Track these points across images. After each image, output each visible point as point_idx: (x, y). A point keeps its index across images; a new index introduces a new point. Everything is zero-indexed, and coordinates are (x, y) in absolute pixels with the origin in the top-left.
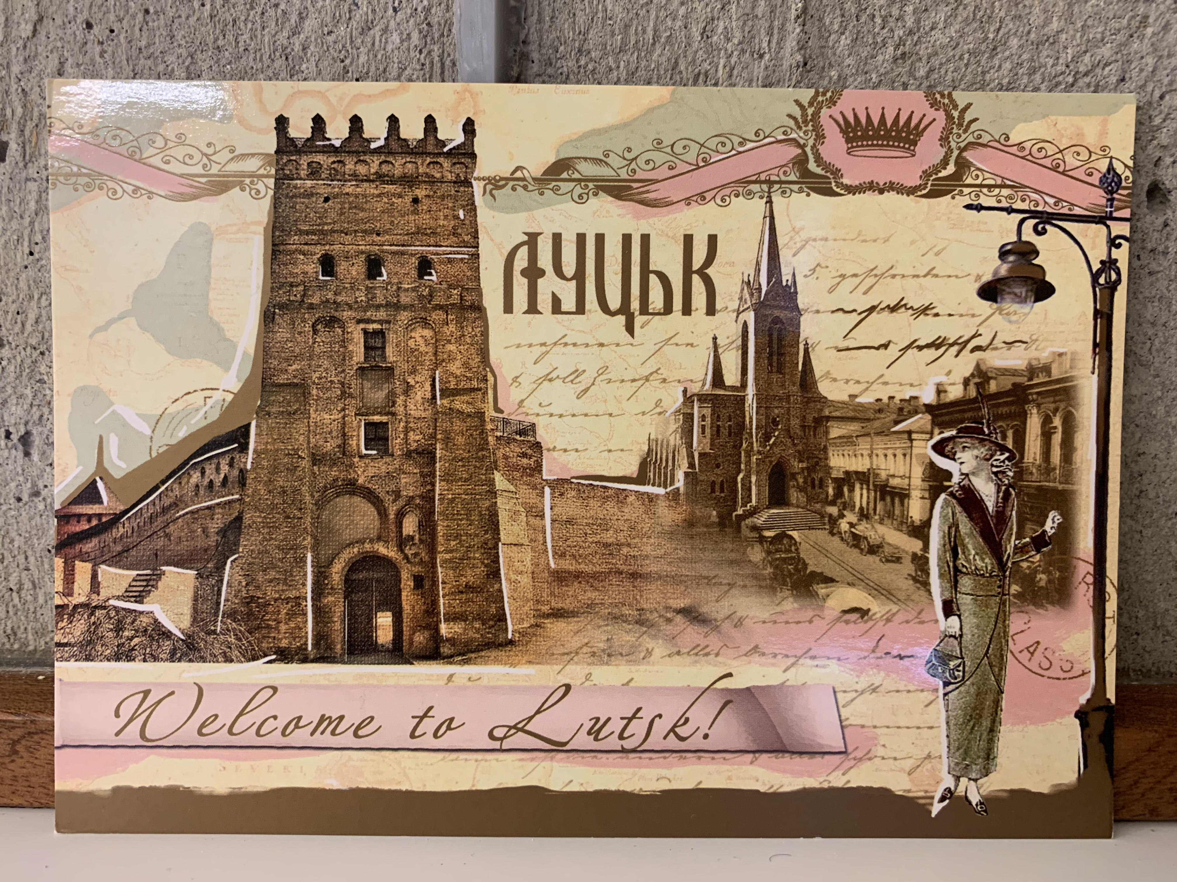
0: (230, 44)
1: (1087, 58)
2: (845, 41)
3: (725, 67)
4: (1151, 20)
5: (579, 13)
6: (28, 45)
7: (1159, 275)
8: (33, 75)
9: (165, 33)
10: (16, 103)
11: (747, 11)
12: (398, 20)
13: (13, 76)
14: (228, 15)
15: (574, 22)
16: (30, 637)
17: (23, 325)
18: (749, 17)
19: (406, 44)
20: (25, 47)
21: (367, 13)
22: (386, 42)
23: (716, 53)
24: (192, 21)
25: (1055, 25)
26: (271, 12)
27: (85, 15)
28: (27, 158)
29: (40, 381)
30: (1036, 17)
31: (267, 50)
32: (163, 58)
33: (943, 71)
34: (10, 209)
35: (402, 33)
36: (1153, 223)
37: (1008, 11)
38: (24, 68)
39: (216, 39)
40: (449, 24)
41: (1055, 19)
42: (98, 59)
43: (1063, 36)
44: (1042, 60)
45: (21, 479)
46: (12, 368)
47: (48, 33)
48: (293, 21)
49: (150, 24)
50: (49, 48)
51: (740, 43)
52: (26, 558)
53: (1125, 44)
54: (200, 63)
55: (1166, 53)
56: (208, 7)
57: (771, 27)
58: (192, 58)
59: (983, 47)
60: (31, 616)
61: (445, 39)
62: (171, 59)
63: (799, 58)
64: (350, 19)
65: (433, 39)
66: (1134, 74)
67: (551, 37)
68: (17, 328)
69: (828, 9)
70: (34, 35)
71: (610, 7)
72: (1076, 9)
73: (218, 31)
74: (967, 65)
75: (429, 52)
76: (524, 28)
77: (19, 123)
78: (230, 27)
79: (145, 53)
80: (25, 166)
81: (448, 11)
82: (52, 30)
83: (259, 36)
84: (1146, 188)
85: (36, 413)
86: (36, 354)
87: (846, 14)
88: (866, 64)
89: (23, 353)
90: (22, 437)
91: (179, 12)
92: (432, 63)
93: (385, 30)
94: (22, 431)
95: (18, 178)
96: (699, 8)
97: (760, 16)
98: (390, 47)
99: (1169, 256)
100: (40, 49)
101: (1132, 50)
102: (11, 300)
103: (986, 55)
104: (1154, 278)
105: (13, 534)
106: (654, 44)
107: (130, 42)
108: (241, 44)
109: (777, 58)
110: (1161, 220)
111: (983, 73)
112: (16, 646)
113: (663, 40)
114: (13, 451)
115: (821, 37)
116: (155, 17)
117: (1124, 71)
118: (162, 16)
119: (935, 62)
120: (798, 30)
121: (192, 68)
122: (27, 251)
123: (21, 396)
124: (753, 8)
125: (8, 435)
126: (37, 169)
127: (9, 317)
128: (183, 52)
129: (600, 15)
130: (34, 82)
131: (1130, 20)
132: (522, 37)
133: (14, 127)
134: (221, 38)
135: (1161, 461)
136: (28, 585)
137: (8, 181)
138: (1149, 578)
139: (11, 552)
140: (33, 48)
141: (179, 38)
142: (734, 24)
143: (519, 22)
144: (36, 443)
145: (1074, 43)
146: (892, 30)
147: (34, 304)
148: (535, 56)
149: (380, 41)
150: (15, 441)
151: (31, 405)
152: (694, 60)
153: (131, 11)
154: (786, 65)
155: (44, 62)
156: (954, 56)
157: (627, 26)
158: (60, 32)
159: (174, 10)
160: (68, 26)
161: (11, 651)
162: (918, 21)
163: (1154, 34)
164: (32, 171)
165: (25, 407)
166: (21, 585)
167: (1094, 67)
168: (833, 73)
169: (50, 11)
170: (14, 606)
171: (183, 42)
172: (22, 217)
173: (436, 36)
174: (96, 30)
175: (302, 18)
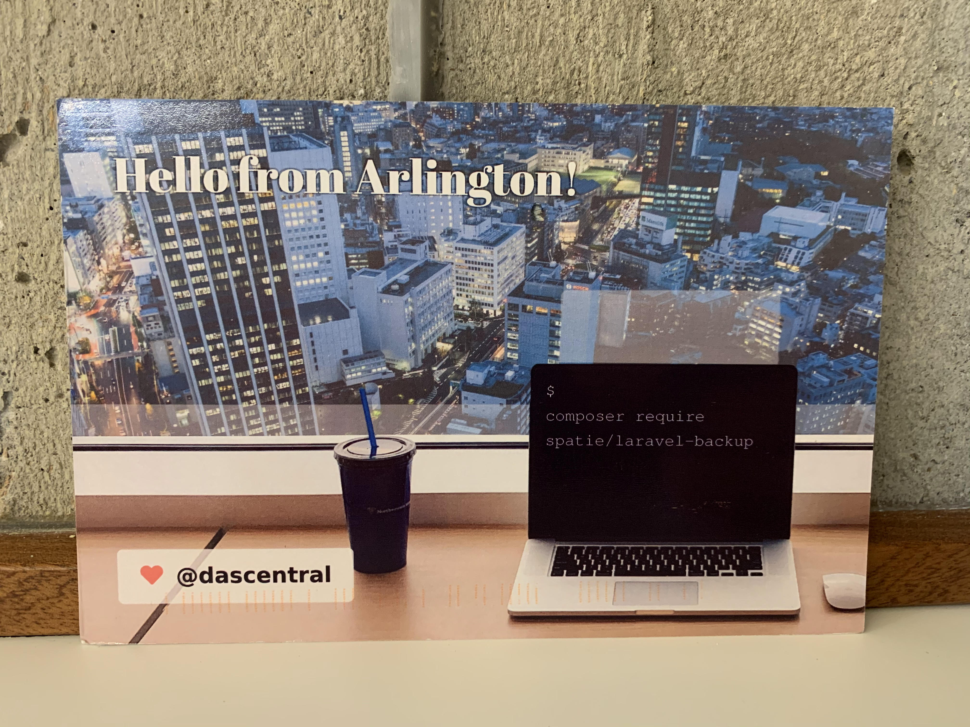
0: (210, 43)
1: (858, 59)
2: (683, 45)
3: (593, 64)
4: (904, 31)
5: (483, 22)
6: (44, 42)
7: (905, 219)
8: (48, 66)
9: (156, 34)
10: (35, 89)
11: (611, 21)
12: (343, 25)
13: (32, 67)
14: (207, 20)
15: (480, 29)
16: (59, 505)
17: (46, 265)
18: (612, 26)
19: (349, 44)
20: (41, 43)
21: (318, 20)
22: (334, 43)
23: (587, 53)
24: (179, 24)
25: (835, 34)
26: (242, 18)
27: (91, 19)
28: (46, 132)
29: (61, 308)
30: (822, 28)
31: (239, 49)
32: (155, 54)
33: (754, 68)
34: (32, 173)
35: (346, 36)
36: (901, 181)
37: (802, 23)
38: (41, 60)
39: (198, 39)
40: (383, 29)
41: (835, 29)
42: (102, 54)
43: (841, 43)
44: (825, 60)
45: (48, 384)
46: (38, 299)
47: (60, 32)
48: (260, 26)
49: (144, 26)
50: (62, 44)
51: (605, 46)
52: (54, 445)
53: (884, 49)
54: (185, 58)
55: (914, 56)
56: (191, 13)
57: (628, 34)
58: (179, 54)
59: (783, 50)
60: (59, 490)
61: (380, 41)
62: (162, 54)
63: (649, 58)
64: (305, 24)
65: (371, 40)
66: (891, 71)
67: (462, 40)
68: (42, 267)
69: (671, 21)
70: (48, 35)
71: (507, 17)
72: (851, 21)
73: (199, 33)
74: (771, 64)
75: (368, 51)
76: (441, 33)
77: (38, 104)
78: (209, 29)
79: (140, 49)
80: (44, 139)
81: (382, 19)
82: (63, 29)
83: (233, 37)
84: (897, 155)
85: (58, 333)
86: (57, 287)
87: (684, 25)
88: (698, 62)
89: (46, 286)
90: (47, 352)
91: (168, 17)
92: (370, 60)
93: (333, 34)
94: (48, 347)
95: (38, 148)
96: (575, 19)
97: (620, 25)
98: (337, 47)
99: (912, 205)
100: (54, 46)
101: (890, 53)
102: (35, 245)
103: (785, 57)
104: (901, 221)
105: (43, 427)
106: (540, 46)
107: (128, 41)
108: (219, 43)
109: (633, 58)
110: (907, 178)
111: (783, 69)
112: (48, 513)
113: (547, 43)
114: (41, 363)
115: (665, 42)
116: (148, 21)
117: (884, 69)
118: (153, 20)
119: (749, 61)
120: (648, 37)
121: (179, 62)
122: (48, 206)
123: (46, 320)
124: (615, 19)
125: (36, 351)
126: (54, 142)
127: (35, 259)
128: (172, 49)
129: (499, 23)
130: (50, 71)
131: (888, 31)
132: (440, 40)
133: (34, 107)
134: (202, 38)
135: (903, 352)
136: (56, 466)
137: (30, 150)
138: (892, 436)
139: (42, 440)
140: (48, 45)
141: (168, 37)
142: (601, 31)
143: (437, 28)
144: (59, 356)
145: (849, 48)
146: (717, 37)
147: (55, 247)
148: (450, 54)
149: (329, 42)
150: (43, 355)
151: (55, 327)
152: (570, 59)
153: (128, 16)
154: (639, 63)
155: (57, 56)
156: (762, 57)
157: (520, 32)
158: (71, 32)
159: (164, 15)
160: (77, 27)
161: (44, 517)
162: (736, 30)
163: (906, 41)
164: (50, 143)
165: (50, 329)
166: (50, 466)
167: (862, 66)
168: (673, 69)
169: (62, 15)
170: (45, 483)
171: (171, 41)
172: (42, 179)
173: (373, 38)
174: (99, 30)
175: (267, 23)
